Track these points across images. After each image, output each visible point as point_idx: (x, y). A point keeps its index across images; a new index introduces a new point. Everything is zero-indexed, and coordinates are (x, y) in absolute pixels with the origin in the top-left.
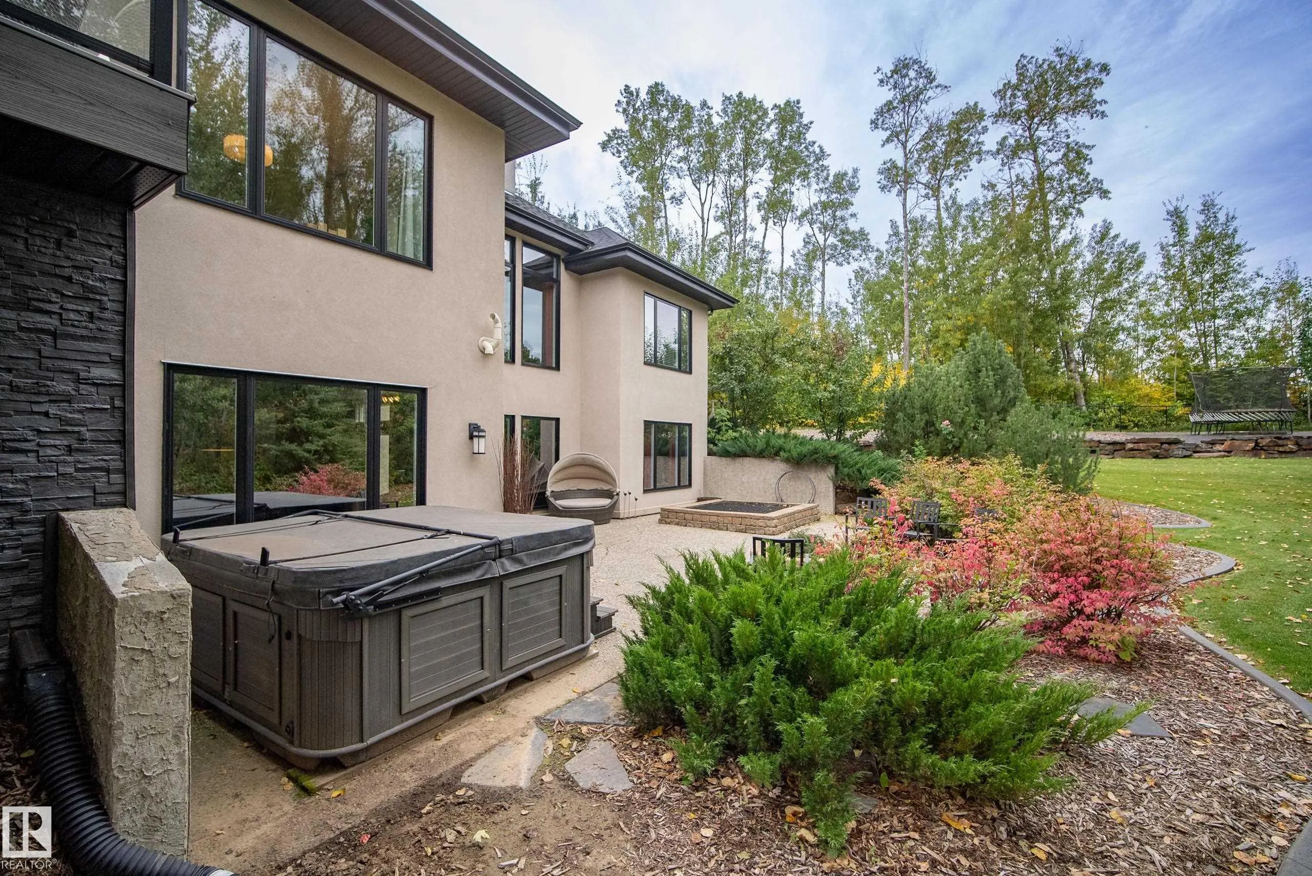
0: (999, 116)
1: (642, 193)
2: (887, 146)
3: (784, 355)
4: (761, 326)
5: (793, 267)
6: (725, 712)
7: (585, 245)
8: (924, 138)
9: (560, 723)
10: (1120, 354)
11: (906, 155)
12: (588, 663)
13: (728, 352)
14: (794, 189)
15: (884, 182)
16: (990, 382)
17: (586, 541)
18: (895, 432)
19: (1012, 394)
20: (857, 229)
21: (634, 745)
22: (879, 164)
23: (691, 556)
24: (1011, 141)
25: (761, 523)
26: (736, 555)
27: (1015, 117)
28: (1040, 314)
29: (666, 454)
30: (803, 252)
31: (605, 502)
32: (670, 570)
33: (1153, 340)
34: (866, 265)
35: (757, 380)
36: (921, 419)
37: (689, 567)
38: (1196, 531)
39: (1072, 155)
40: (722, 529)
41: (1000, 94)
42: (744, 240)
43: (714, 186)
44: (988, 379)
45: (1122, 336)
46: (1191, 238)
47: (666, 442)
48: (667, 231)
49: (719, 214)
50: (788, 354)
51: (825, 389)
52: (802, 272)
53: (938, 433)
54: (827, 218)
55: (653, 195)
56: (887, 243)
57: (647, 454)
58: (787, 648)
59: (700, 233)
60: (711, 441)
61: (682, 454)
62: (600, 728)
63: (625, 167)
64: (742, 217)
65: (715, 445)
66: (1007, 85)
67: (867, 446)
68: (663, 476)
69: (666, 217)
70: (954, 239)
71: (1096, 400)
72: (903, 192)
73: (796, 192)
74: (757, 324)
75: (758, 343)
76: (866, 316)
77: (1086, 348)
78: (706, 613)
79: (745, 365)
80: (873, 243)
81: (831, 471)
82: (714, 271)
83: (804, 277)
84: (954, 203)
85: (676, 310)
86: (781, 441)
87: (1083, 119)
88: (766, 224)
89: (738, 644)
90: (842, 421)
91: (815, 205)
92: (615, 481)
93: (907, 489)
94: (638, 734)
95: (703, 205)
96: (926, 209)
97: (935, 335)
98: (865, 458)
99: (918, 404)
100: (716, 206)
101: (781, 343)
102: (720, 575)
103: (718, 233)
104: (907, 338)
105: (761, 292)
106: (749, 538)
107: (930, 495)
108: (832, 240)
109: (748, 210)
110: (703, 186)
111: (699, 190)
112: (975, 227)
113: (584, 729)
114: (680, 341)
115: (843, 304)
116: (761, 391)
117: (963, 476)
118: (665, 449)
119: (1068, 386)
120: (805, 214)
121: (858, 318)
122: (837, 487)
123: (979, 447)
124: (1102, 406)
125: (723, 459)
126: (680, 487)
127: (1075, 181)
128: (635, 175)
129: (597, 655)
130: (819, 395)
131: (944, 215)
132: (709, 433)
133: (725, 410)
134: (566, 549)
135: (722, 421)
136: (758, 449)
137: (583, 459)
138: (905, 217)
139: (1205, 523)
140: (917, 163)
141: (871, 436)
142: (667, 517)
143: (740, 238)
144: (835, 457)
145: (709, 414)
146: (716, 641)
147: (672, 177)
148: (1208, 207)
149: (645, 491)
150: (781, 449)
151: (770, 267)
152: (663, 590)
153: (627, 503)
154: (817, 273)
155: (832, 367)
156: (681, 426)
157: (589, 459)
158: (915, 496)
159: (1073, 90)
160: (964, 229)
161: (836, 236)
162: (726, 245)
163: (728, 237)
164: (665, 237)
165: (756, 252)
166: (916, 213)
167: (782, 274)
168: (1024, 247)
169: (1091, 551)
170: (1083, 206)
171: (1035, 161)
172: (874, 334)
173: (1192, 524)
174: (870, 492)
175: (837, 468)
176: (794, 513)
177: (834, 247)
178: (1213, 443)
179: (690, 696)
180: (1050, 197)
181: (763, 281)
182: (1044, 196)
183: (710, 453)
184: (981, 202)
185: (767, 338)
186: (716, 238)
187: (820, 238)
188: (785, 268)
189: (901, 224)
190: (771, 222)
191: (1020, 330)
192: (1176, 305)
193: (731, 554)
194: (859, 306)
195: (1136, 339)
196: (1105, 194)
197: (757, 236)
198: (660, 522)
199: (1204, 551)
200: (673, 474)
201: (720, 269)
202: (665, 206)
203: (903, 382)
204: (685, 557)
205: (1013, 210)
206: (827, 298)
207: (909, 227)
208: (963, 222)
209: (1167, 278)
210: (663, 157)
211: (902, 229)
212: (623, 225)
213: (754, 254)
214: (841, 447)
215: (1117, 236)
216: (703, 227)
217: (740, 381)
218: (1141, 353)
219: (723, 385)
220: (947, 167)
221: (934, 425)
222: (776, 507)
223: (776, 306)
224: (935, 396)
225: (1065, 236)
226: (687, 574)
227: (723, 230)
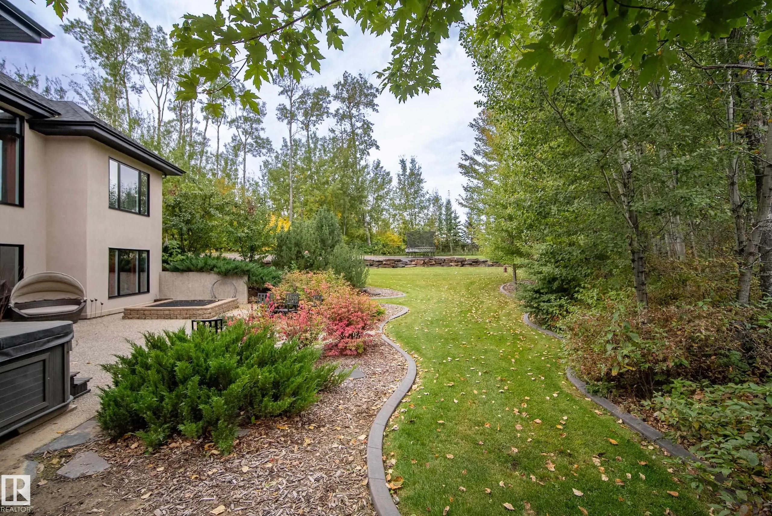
0: (336, 97)
1: (105, 76)
2: (281, 96)
3: (217, 209)
4: (201, 190)
5: (225, 153)
6: (172, 411)
7: (52, 114)
8: (300, 97)
9: (48, 452)
10: (384, 221)
11: (291, 104)
12: (69, 414)
13: (178, 204)
14: (226, 104)
15: (279, 116)
16: (327, 232)
17: (66, 335)
18: (282, 256)
19: (337, 239)
20: (265, 137)
21: (110, 447)
22: (277, 105)
23: (150, 335)
24: (341, 111)
25: (200, 312)
26: (180, 331)
27: (343, 100)
28: (353, 198)
29: (129, 271)
30: (232, 145)
31: (73, 308)
32: (134, 345)
33: (395, 215)
34: (270, 160)
35: (199, 223)
36: (294, 250)
37: (148, 341)
38: (401, 298)
39: (365, 126)
40: (173, 319)
41: (337, 86)
42: (191, 128)
43: (168, 87)
44: (326, 230)
45: (384, 213)
46: (407, 173)
47: (128, 262)
48: (128, 109)
49: (172, 106)
50: (220, 209)
51: (243, 232)
52: (231, 157)
53: (303, 257)
54: (247, 126)
55: (116, 80)
56: (281, 149)
57: (111, 270)
58: (207, 372)
59: (156, 117)
60: (164, 261)
61: (141, 270)
62: (84, 446)
63: (89, 53)
64: (189, 112)
65: (168, 264)
66: (339, 83)
67: (268, 264)
68: (126, 286)
69: (127, 99)
70: (315, 154)
71: (375, 241)
72: (290, 123)
73: (227, 106)
74: (199, 188)
75: (199, 201)
76: (270, 189)
77: (372, 217)
78: (160, 364)
79: (190, 213)
80: (273, 147)
81: (246, 278)
82: (168, 145)
83: (232, 160)
84: (315, 136)
85: (137, 173)
86: (214, 262)
87: (369, 110)
88: (207, 122)
89: (179, 375)
90: (253, 249)
91: (240, 117)
92: (82, 292)
93: (284, 288)
94: (114, 440)
95: (159, 98)
96: (301, 136)
97: (305, 204)
98: (265, 271)
99: (293, 241)
100: (170, 100)
101: (215, 201)
102: (169, 343)
103: (171, 119)
104: (291, 204)
105: (203, 165)
106: (189, 322)
107: (295, 290)
108: (250, 140)
109: (194, 110)
110: (160, 86)
111: (156, 87)
112: (325, 151)
113: (70, 450)
114: (140, 193)
115: (256, 179)
116: (202, 230)
117: (311, 279)
118: (127, 267)
119: (364, 234)
120: (233, 121)
121: (265, 189)
122: (249, 288)
123: (321, 264)
124: (376, 244)
125: (174, 273)
126: (140, 293)
127: (366, 138)
128: (98, 61)
129: (76, 408)
130: (239, 235)
131: (311, 141)
132: (163, 256)
133: (175, 242)
134: (49, 341)
135: (173, 248)
136: (199, 267)
137: (50, 277)
138: (291, 137)
139: (405, 295)
140: (297, 109)
141: (269, 258)
142: (129, 314)
143: (188, 126)
144: (248, 271)
145: (163, 243)
146: (166, 378)
147: (132, 72)
148: (413, 161)
149: (110, 298)
150: (214, 266)
151: (209, 149)
152: (130, 357)
153: (94, 307)
154: (240, 159)
155: (247, 219)
156: (140, 252)
157: (55, 277)
158: (288, 291)
159: (366, 96)
160: (320, 150)
161: (253, 139)
162: (178, 128)
163: (179, 123)
164: (127, 115)
165: (200, 137)
166: (297, 137)
167: (218, 156)
168: (346, 165)
169: (348, 311)
170: (370, 151)
171: (351, 124)
172: (274, 199)
173: (400, 296)
174: (267, 290)
175: (249, 277)
176: (222, 305)
177: (252, 145)
178: (411, 261)
179: (149, 408)
180: (357, 143)
181: (204, 158)
182: (354, 143)
183: (164, 269)
184: (328, 138)
185: (206, 197)
186: (170, 122)
187: (243, 138)
188: (219, 153)
189: (288, 140)
190: (210, 121)
191: (344, 205)
192: (403, 201)
193: (177, 331)
194: (266, 182)
195: (389, 214)
196: (378, 147)
197: (201, 127)
198: (124, 318)
199: (401, 306)
200: (134, 284)
201: (172, 144)
202: (127, 91)
203: (286, 230)
204: (145, 336)
205: (342, 145)
206: (247, 175)
207: (293, 143)
208: (319, 147)
209: (399, 189)
210: (125, 56)
211: (289, 144)
212: (87, 98)
213: (199, 139)
214: (251, 265)
215: (382, 167)
216: (159, 113)
217: (187, 223)
218: (391, 221)
219: (174, 225)
220: (313, 116)
221: (301, 253)
222: (211, 302)
223: (214, 175)
224: (302, 238)
225: (363, 163)
226: (147, 345)
227: (175, 118)
